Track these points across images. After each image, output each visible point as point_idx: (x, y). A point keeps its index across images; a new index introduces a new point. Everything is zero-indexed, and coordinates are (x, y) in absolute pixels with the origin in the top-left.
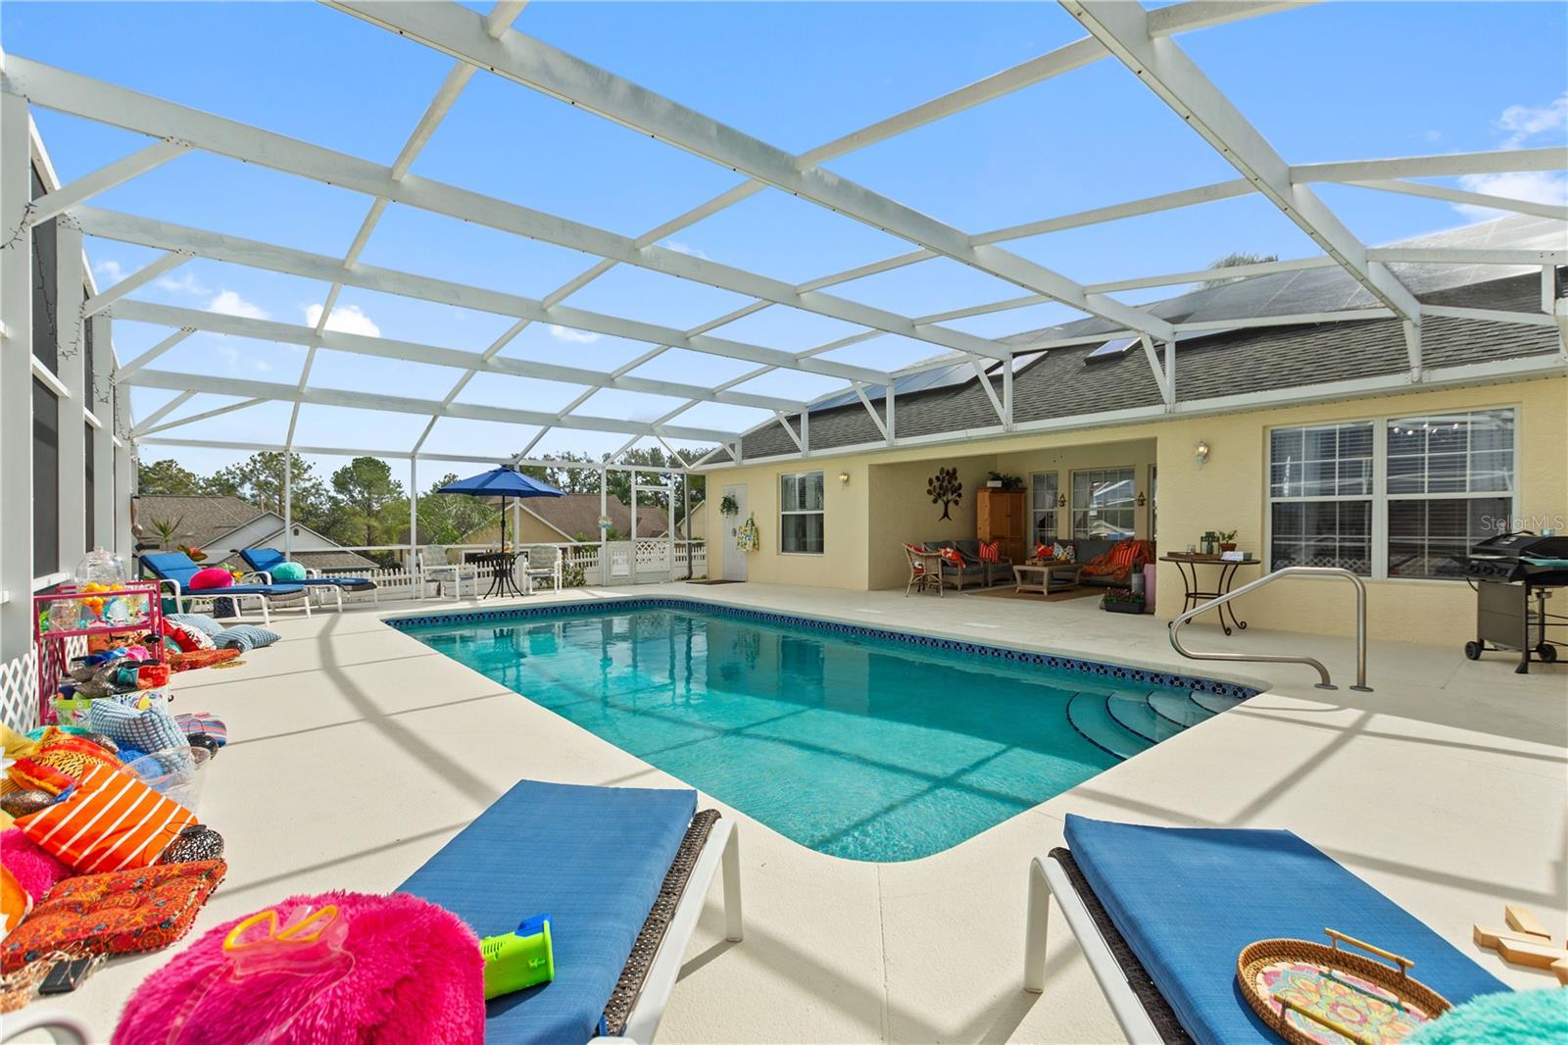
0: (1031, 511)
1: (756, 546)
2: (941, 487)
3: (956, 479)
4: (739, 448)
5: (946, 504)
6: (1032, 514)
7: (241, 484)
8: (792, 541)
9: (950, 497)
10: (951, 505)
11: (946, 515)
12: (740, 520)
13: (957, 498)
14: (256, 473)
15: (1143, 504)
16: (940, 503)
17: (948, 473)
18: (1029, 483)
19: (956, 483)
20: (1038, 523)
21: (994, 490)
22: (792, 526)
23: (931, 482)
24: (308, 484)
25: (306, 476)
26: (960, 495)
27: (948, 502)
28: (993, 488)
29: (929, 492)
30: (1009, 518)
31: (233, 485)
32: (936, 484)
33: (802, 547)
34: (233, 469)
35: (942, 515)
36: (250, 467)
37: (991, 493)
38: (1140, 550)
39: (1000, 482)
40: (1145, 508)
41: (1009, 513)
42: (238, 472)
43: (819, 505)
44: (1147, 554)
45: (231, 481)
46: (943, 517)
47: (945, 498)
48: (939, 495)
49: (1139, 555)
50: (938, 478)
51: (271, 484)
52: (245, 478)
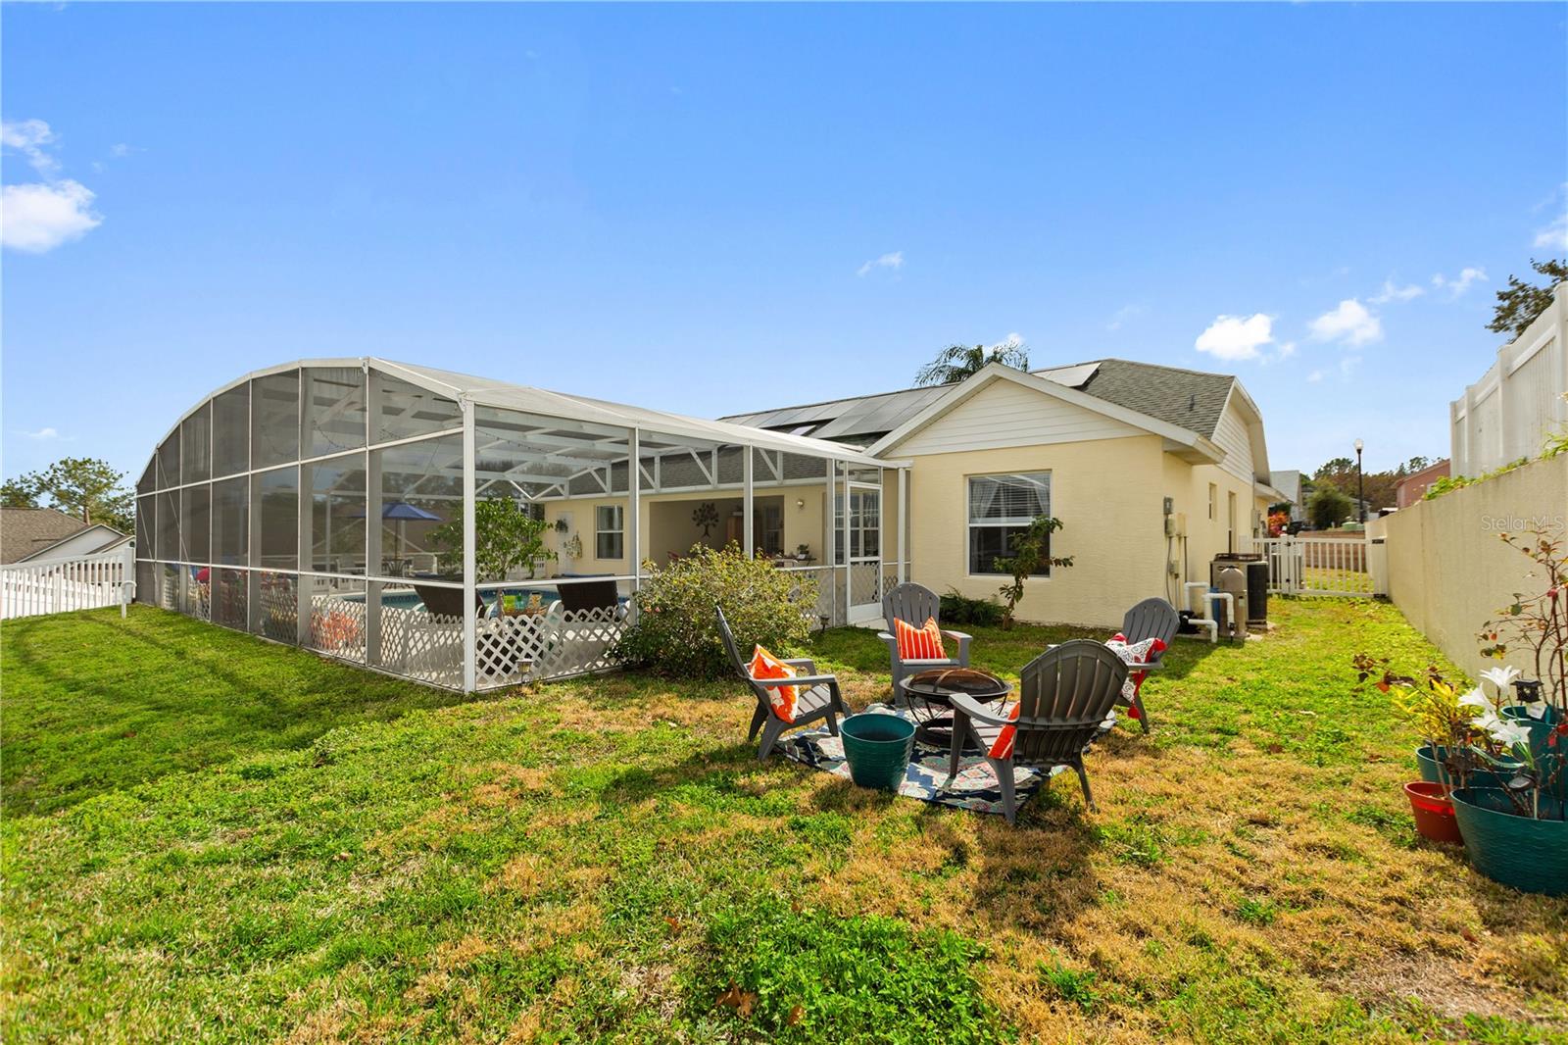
1: (580, 554)
2: (703, 517)
3: (714, 510)
4: (567, 487)
5: (707, 527)
7: (37, 494)
8: (604, 551)
9: (709, 521)
10: (711, 528)
11: (706, 533)
12: (569, 537)
13: (715, 522)
14: (55, 481)
16: (702, 526)
17: (708, 507)
19: (714, 513)
22: (604, 542)
23: (695, 512)
24: (119, 494)
25: (116, 486)
26: (717, 520)
27: (708, 524)
28: (737, 517)
29: (694, 519)
31: (28, 494)
32: (698, 513)
33: (610, 556)
34: (29, 478)
35: (703, 533)
36: (49, 476)
37: (735, 519)
42: (35, 480)
43: (621, 527)
45: (26, 491)
46: (705, 535)
47: (705, 523)
48: (701, 521)
50: (700, 511)
51: (75, 493)
52: (43, 487)
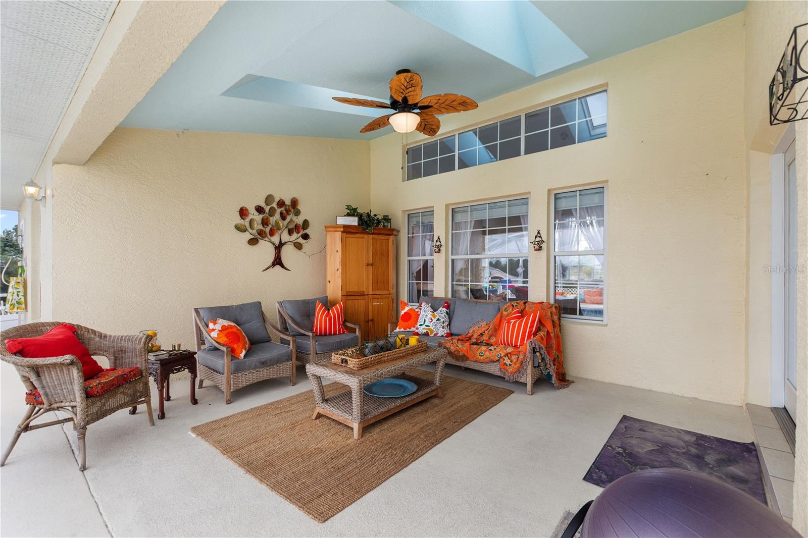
0: (404, 259)
2: (265, 223)
3: (297, 213)
6: (406, 263)
9: (285, 237)
10: (288, 249)
11: (278, 262)
13: (301, 240)
15: (540, 249)
16: (265, 244)
17: (281, 204)
18: (401, 223)
19: (299, 220)
20: (415, 274)
21: (347, 230)
23: (243, 213)
26: (306, 237)
27: (281, 244)
28: (345, 226)
30: (370, 268)
32: (255, 217)
35: (270, 262)
37: (343, 232)
38: (540, 321)
39: (356, 219)
40: (544, 253)
41: (370, 261)
44: (549, 326)
46: (274, 265)
47: (276, 239)
48: (261, 233)
49: (538, 330)
50: (260, 210)
